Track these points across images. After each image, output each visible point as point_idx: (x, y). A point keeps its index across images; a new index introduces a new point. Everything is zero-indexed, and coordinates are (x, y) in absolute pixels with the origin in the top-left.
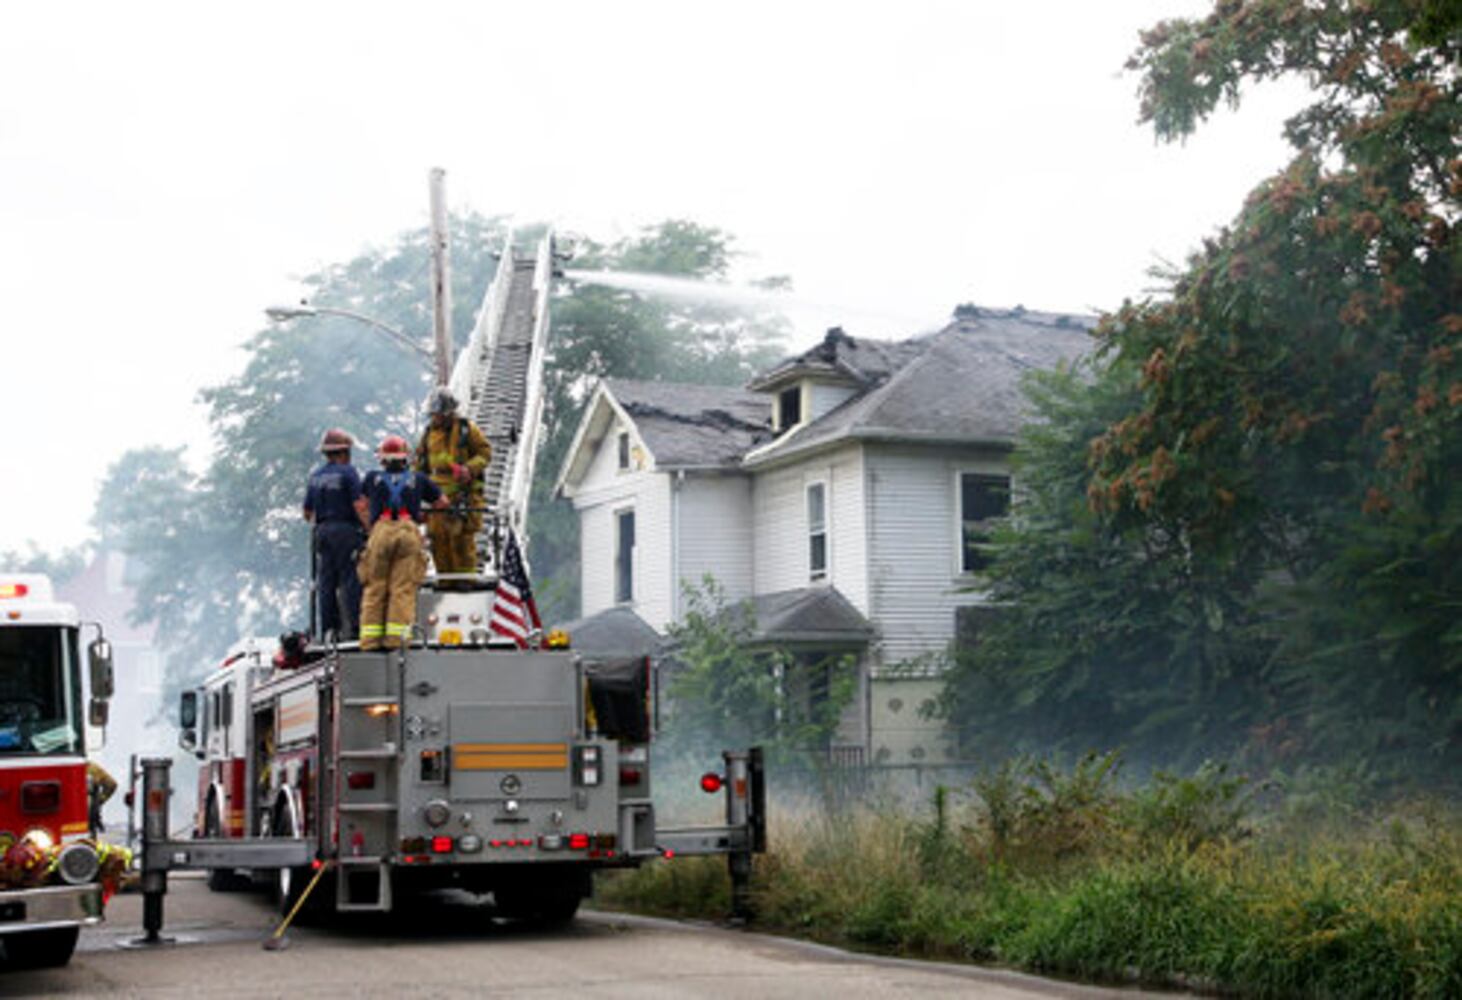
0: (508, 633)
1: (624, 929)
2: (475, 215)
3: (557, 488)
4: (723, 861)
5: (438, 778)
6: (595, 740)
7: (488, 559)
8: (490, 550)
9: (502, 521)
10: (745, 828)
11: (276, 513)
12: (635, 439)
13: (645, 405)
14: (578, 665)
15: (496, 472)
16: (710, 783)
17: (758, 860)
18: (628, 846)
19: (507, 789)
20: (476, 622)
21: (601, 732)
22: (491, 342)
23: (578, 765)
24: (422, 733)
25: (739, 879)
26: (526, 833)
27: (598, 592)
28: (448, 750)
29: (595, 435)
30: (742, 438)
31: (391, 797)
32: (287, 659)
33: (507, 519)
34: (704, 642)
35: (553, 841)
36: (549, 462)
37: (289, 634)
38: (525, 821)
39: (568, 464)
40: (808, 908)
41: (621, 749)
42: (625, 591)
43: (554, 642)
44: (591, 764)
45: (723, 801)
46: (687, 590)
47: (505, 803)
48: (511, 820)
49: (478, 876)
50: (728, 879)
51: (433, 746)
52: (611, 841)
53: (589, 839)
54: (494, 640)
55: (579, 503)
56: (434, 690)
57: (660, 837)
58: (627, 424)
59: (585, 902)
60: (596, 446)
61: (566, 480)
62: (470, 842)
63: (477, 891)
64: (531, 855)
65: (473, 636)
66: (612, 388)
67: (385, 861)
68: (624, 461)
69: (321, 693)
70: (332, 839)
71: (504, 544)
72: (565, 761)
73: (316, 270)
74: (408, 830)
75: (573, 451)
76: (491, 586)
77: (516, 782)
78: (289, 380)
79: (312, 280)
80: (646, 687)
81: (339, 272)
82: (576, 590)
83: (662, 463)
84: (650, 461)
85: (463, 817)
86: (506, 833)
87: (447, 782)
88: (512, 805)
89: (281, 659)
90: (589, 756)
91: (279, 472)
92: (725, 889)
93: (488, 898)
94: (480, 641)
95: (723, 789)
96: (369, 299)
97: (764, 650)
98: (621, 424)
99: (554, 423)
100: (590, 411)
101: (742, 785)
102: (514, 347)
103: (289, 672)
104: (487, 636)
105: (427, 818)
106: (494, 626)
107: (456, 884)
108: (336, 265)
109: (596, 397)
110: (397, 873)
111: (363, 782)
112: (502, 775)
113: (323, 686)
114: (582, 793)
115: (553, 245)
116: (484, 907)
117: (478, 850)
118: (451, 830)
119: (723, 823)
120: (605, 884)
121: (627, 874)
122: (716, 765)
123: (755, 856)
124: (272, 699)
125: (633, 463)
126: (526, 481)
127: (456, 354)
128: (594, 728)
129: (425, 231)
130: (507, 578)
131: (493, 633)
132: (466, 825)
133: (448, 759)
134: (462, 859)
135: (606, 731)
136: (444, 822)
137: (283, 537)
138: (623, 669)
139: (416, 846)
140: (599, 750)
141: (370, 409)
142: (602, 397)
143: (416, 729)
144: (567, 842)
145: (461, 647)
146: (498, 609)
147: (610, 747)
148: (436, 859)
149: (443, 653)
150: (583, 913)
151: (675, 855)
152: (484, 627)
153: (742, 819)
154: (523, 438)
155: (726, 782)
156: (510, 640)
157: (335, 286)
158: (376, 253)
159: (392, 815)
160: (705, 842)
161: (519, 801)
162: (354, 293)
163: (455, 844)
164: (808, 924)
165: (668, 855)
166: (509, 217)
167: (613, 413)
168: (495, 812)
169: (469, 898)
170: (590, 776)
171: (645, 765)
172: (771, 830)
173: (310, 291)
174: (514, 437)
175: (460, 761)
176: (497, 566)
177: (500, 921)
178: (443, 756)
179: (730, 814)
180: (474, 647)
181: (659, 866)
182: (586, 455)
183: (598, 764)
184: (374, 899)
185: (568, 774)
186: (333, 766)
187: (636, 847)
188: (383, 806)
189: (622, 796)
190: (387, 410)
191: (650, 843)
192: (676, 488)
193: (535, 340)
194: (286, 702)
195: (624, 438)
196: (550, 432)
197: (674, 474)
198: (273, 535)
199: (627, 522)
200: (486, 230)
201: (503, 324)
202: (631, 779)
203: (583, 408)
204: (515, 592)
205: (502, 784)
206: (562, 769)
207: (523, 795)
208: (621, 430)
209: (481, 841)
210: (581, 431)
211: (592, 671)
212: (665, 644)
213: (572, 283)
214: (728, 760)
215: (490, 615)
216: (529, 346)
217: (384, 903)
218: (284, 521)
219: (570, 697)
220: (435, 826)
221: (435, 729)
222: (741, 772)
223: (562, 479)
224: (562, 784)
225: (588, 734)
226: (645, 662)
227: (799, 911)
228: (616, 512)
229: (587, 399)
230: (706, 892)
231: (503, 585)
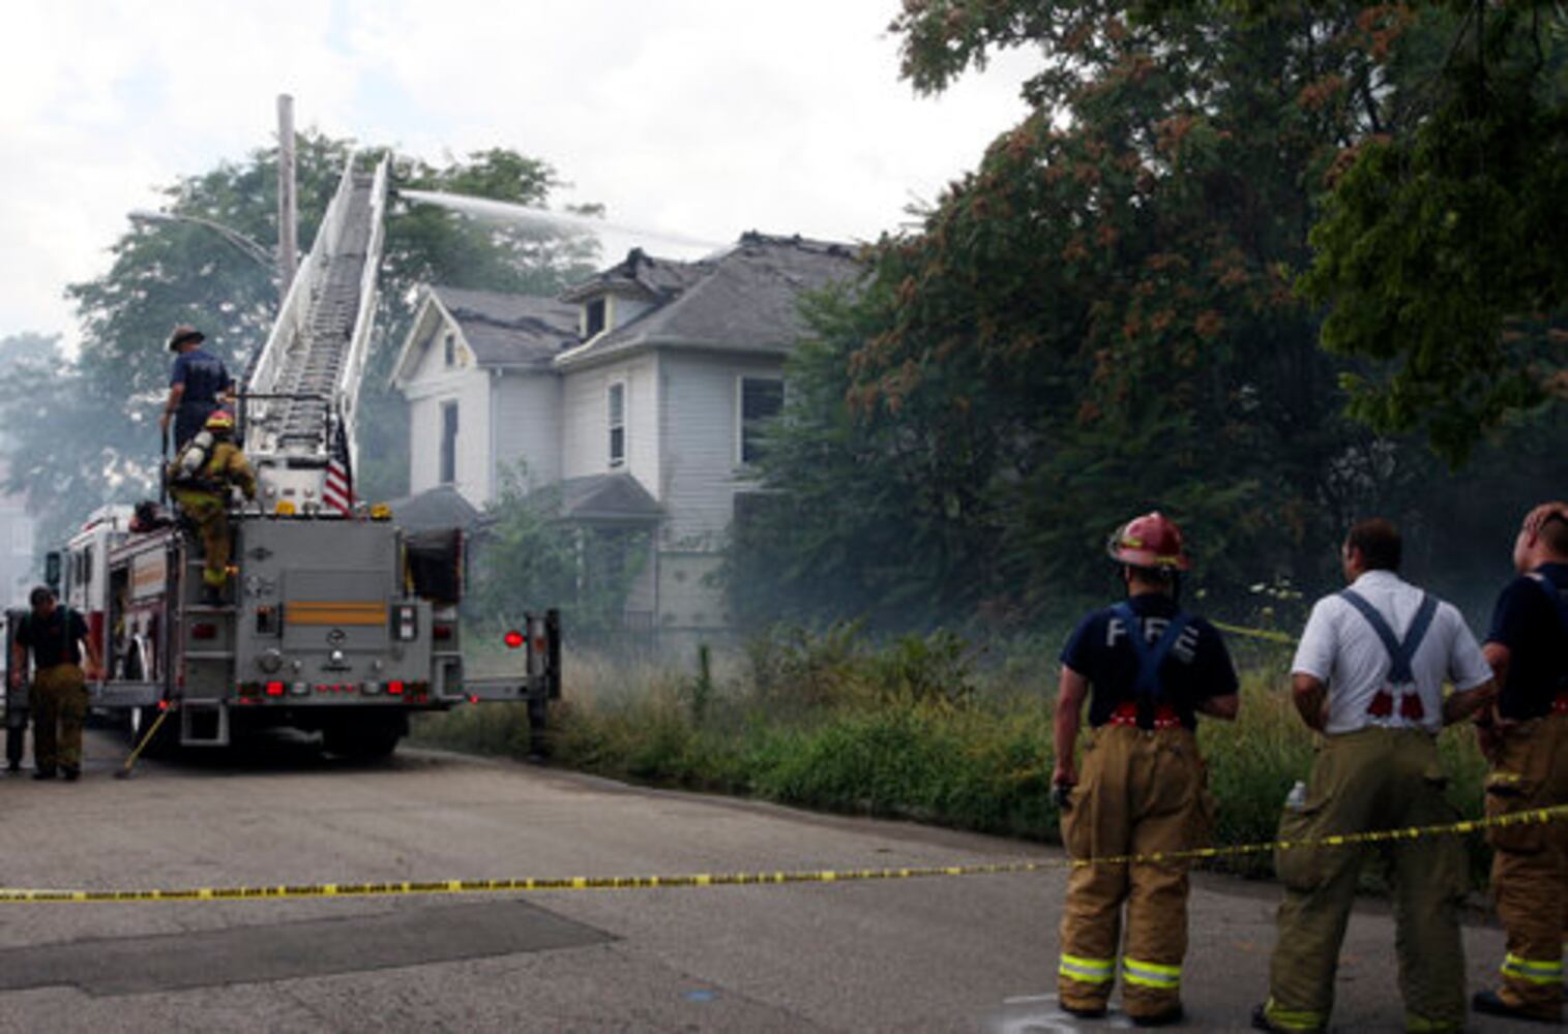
0: (338, 506)
1: (435, 764)
2: (322, 138)
3: (390, 381)
4: (523, 707)
5: (272, 631)
6: (411, 600)
7: (321, 441)
8: (323, 434)
9: (333, 408)
10: (543, 679)
11: (136, 398)
12: (460, 341)
13: (468, 311)
14: (398, 535)
15: (332, 365)
16: (513, 639)
17: (554, 707)
18: (439, 691)
19: (334, 641)
20: (309, 495)
21: (417, 594)
22: (331, 251)
23: (396, 622)
24: (259, 591)
25: (537, 722)
26: (349, 680)
27: (425, 475)
28: (281, 607)
29: (425, 335)
30: (552, 342)
31: (230, 645)
32: (140, 525)
33: (338, 406)
34: (514, 518)
35: (373, 686)
36: (382, 359)
37: (142, 503)
38: (348, 669)
39: (401, 360)
40: (596, 747)
41: (436, 608)
42: (449, 472)
43: (377, 515)
44: (407, 621)
45: (524, 656)
46: (502, 471)
47: (331, 653)
48: (336, 668)
49: (309, 716)
50: (527, 723)
51: (268, 603)
52: (422, 688)
53: (405, 686)
54: (323, 512)
55: (410, 395)
56: (270, 554)
57: (467, 686)
58: (453, 327)
59: (402, 741)
60: (426, 345)
61: (400, 374)
62: (299, 687)
63: (310, 730)
64: (353, 699)
65: (306, 507)
66: (438, 294)
67: (224, 702)
68: (450, 358)
69: (169, 555)
70: (177, 681)
71: (335, 428)
72: (385, 618)
73: (176, 183)
74: (243, 676)
75: (405, 349)
76: (324, 465)
77: (342, 635)
78: (151, 280)
79: (174, 191)
80: (457, 555)
81: (197, 184)
82: (406, 470)
83: (483, 363)
84: (472, 360)
85: (293, 666)
86: (332, 679)
87: (280, 635)
88: (337, 655)
89: (136, 525)
90: (406, 613)
91: (142, 361)
92: (524, 731)
93: (317, 736)
94: (312, 512)
95: (524, 646)
96: (225, 210)
97: (566, 527)
98: (447, 326)
99: (390, 325)
100: (421, 314)
101: (540, 642)
102: (350, 256)
103: (141, 536)
104: (317, 508)
105: (262, 665)
106: (327, 499)
107: (289, 723)
108: (194, 179)
109: (426, 303)
110: (235, 714)
111: (205, 633)
112: (330, 629)
113: (171, 550)
114: (400, 645)
115: (390, 166)
116: (316, 743)
117: (307, 694)
118: (283, 676)
119: (523, 674)
120: (420, 724)
121: (442, 715)
122: (520, 624)
123: (550, 703)
124: (127, 560)
125: (458, 361)
126: (357, 374)
127: (300, 260)
128: (411, 590)
129: (275, 151)
130: (337, 457)
131: (324, 505)
132: (296, 671)
133: (281, 616)
134: (290, 701)
135: (421, 592)
136: (274, 671)
137: (145, 418)
138: (439, 539)
139: (252, 689)
140: (415, 610)
141: (226, 307)
142: (432, 303)
143: (253, 588)
144: (385, 688)
145: (295, 517)
146: (330, 484)
147: (425, 607)
148: (270, 701)
149: (279, 522)
150: (402, 749)
151: (480, 700)
152: (316, 499)
153: (539, 671)
154: (356, 335)
155: (526, 639)
156: (338, 512)
157: (194, 197)
158: (232, 170)
159: (230, 663)
160: (508, 690)
161: (344, 652)
162: (210, 204)
163: (286, 689)
164: (597, 760)
165: (475, 700)
166: (353, 141)
167: (440, 317)
168: (321, 660)
169: (302, 736)
170: (406, 631)
171: (455, 622)
172: (566, 681)
173: (172, 201)
174: (348, 335)
175: (292, 616)
176: (328, 448)
177: (328, 756)
178: (277, 613)
179: (529, 668)
180: (306, 517)
181: (469, 710)
182: (417, 352)
183: (414, 621)
184: (214, 735)
185: (387, 629)
186: (179, 619)
187: (447, 691)
188: (222, 654)
189: (435, 648)
190: (241, 310)
191: (460, 690)
192: (495, 383)
193: (370, 250)
194: (139, 562)
195: (450, 339)
196: (387, 331)
197: (493, 372)
198: (137, 416)
199: (451, 413)
200: (331, 151)
201: (342, 236)
202: (443, 635)
203: (416, 312)
204: (341, 469)
205: (330, 635)
206: (381, 625)
207: (349, 644)
208: (447, 332)
209: (309, 687)
210: (412, 334)
211: (411, 541)
212: (481, 519)
213: (408, 202)
214: (529, 620)
215: (321, 490)
216: (365, 256)
217: (222, 738)
218: (146, 405)
219: (390, 562)
220: (266, 671)
221: (269, 588)
222: (540, 630)
223: (395, 373)
224: (382, 638)
225: (406, 595)
226: (456, 535)
227: (588, 751)
228: (442, 403)
229: (419, 303)
230: (509, 733)
231: (335, 464)
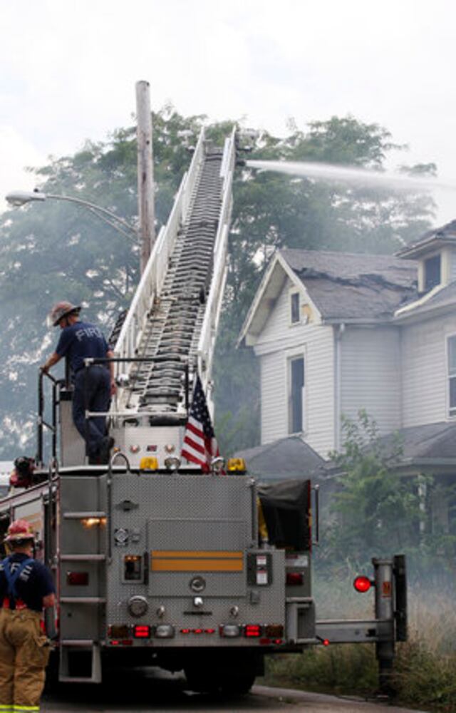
0: (196, 460)
1: (290, 701)
2: (175, 116)
3: (241, 339)
4: (372, 648)
5: (139, 578)
6: (266, 548)
7: (180, 399)
8: (182, 394)
9: (191, 369)
10: (391, 621)
11: (14, 358)
12: (305, 298)
13: (312, 270)
14: (252, 487)
15: (189, 327)
16: (361, 584)
17: (401, 648)
18: (293, 635)
19: (194, 587)
20: (170, 451)
21: (270, 543)
22: (185, 219)
23: (252, 569)
24: (126, 541)
25: (385, 662)
26: (209, 624)
27: (274, 427)
28: (146, 555)
29: (272, 294)
30: (393, 297)
31: (102, 592)
32: (19, 479)
33: (196, 366)
34: (359, 466)
35: (232, 630)
36: (233, 318)
37: (21, 460)
38: (210, 614)
39: (250, 318)
40: (441, 686)
41: (288, 556)
42: (296, 421)
43: (233, 469)
44: (262, 568)
45: (373, 599)
46: (345, 422)
47: (193, 598)
48: (198, 612)
49: (172, 657)
50: (376, 663)
51: (134, 552)
52: (279, 631)
53: (260, 629)
54: (183, 467)
55: (259, 351)
56: (136, 507)
57: (318, 627)
58: (298, 285)
59: (258, 679)
60: (272, 304)
61: (248, 332)
62: (164, 630)
63: (173, 670)
64: (214, 642)
65: (167, 463)
66: (284, 254)
67: (96, 643)
68: (295, 316)
69: (46, 507)
70: (55, 624)
71: (193, 386)
72: (241, 566)
73: (47, 163)
74: (115, 619)
75: (254, 308)
76: (182, 422)
77: (202, 582)
78: (26, 251)
79: (44, 171)
80: (308, 506)
81: (66, 164)
82: (257, 422)
83: (326, 319)
84: (316, 316)
85: (159, 610)
86: (194, 623)
87: (146, 582)
88: (198, 600)
89: (15, 479)
90: (262, 562)
91: (18, 326)
92: (373, 671)
93: (180, 674)
94: (173, 467)
95: (372, 589)
96: (89, 186)
97: (410, 473)
98: (293, 285)
99: (239, 286)
100: (268, 275)
101: (387, 586)
102: (203, 225)
103: (22, 490)
104: (179, 463)
105: (130, 610)
106: (185, 454)
107: (154, 663)
108: (63, 159)
109: (273, 264)
110: (106, 654)
111: (79, 580)
112: (191, 576)
113: (48, 502)
114: (256, 592)
115: (237, 140)
116: (179, 681)
117: (171, 637)
118: (148, 620)
119: (373, 618)
120: (276, 665)
121: (294, 658)
122: (367, 569)
123: (398, 644)
124: (8, 511)
125: (303, 318)
126: (212, 334)
127: (157, 230)
128: (266, 539)
129: (134, 130)
130: (194, 415)
131: (184, 460)
132: (161, 616)
133: (146, 564)
134: (157, 643)
135: (274, 541)
136: (143, 614)
137: (20, 378)
138: (289, 490)
139: (122, 632)
140: (269, 557)
141: (90, 274)
142: (278, 263)
143: (121, 538)
144: (244, 632)
145: (161, 472)
146: (188, 440)
147: (279, 554)
148: (137, 643)
149: (143, 476)
150: (258, 688)
151: (330, 643)
152: (176, 455)
153: (387, 614)
154: (210, 299)
155: (373, 584)
156: (198, 467)
157: (63, 175)
158: (96, 149)
159: (102, 607)
160: (357, 632)
161: (203, 598)
162: (77, 181)
163: (152, 631)
164: (440, 700)
165: (326, 643)
166: (203, 117)
167: (287, 276)
168: (184, 605)
169: (167, 674)
170: (262, 578)
171: (307, 569)
172: (412, 624)
173: (45, 179)
174: (203, 300)
175: (156, 565)
176: (187, 406)
177: (190, 693)
178: (143, 559)
179: (377, 609)
180: (168, 472)
181: (320, 651)
182: (265, 311)
183: (268, 569)
184: (90, 675)
185: (245, 575)
186: (56, 566)
187: (299, 637)
188: (96, 600)
189: (287, 595)
190: (104, 275)
191: (311, 633)
192: (338, 338)
193: (221, 220)
194: (19, 513)
195: (296, 297)
196: (236, 291)
197: (336, 327)
198: (13, 376)
199: (298, 366)
200: (183, 128)
201: (195, 206)
202: (296, 581)
203: (263, 272)
204: (200, 426)
205: (191, 584)
206: (240, 572)
207: (207, 592)
208: (292, 291)
209: (173, 630)
210: (261, 292)
211: (263, 491)
212: (328, 467)
213: (254, 171)
214: (377, 566)
215: (181, 445)
216: (217, 222)
217: (96, 677)
218: (22, 365)
219: (247, 513)
220: (133, 615)
221: (137, 538)
222: (387, 575)
223: (245, 331)
224: (240, 586)
225: (261, 543)
226: (306, 488)
227: (434, 690)
228: (289, 358)
229: (266, 265)
230: (358, 672)
231: (192, 421)
